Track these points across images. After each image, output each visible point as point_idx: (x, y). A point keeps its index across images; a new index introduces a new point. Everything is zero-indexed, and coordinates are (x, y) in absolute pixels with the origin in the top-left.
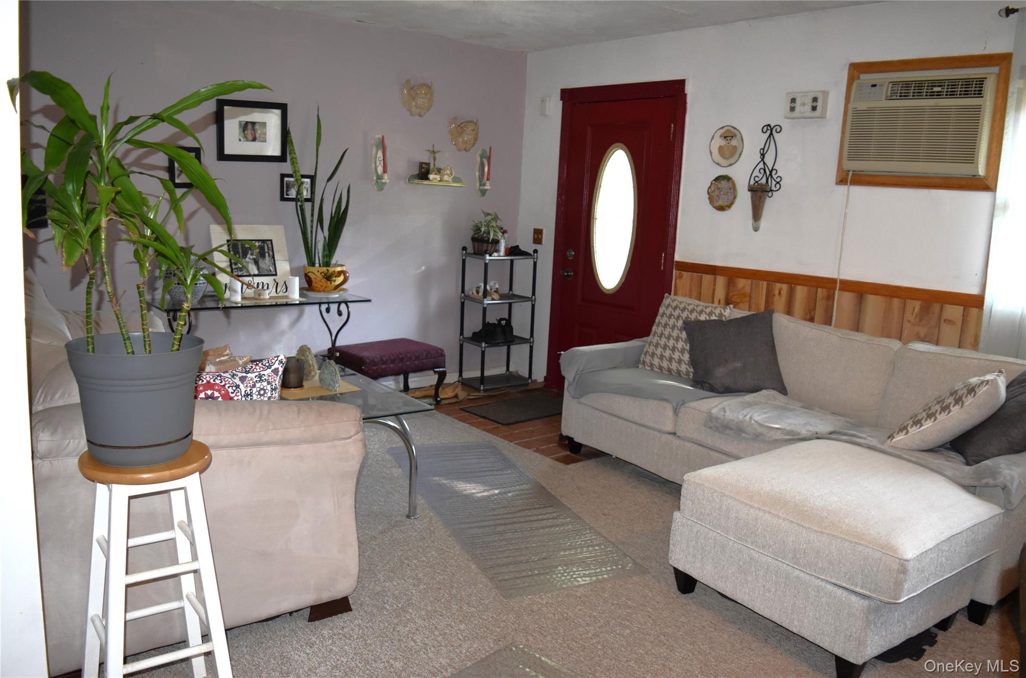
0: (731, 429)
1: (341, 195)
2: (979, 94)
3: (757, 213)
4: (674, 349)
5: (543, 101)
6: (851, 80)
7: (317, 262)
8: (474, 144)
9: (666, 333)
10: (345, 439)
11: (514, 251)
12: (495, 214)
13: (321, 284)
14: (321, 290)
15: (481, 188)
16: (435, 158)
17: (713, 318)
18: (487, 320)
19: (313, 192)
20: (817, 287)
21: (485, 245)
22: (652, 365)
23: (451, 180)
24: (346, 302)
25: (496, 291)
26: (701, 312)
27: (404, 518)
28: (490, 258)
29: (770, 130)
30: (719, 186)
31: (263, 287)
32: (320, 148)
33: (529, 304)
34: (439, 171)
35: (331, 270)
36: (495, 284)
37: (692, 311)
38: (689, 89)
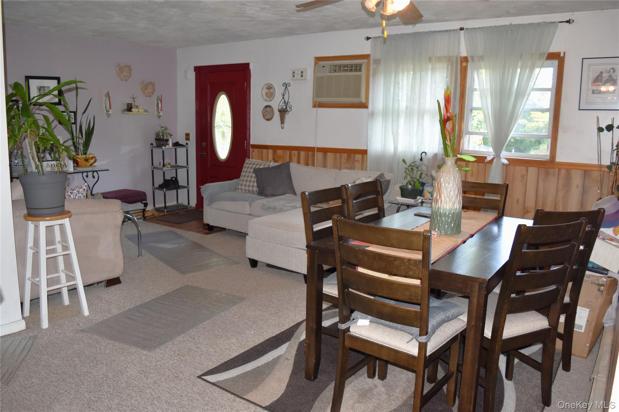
0: (271, 208)
1: (90, 120)
2: (360, 70)
3: (282, 121)
4: (250, 181)
5: (186, 72)
6: (316, 64)
7: (80, 153)
8: (153, 94)
9: (247, 175)
10: (116, 212)
11: (177, 144)
12: (166, 127)
13: (83, 163)
14: (83, 166)
15: (158, 114)
16: (134, 101)
17: (266, 166)
18: (165, 178)
19: (75, 119)
20: (309, 151)
21: (162, 142)
22: (241, 189)
23: (143, 111)
24: (96, 171)
25: (169, 164)
26: (261, 165)
27: (137, 257)
28: (165, 148)
29: (286, 85)
30: (267, 110)
31: (54, 166)
32: (78, 98)
33: (185, 169)
34: (137, 107)
35: (88, 156)
36: (168, 160)
37: (257, 165)
38: (251, 67)
